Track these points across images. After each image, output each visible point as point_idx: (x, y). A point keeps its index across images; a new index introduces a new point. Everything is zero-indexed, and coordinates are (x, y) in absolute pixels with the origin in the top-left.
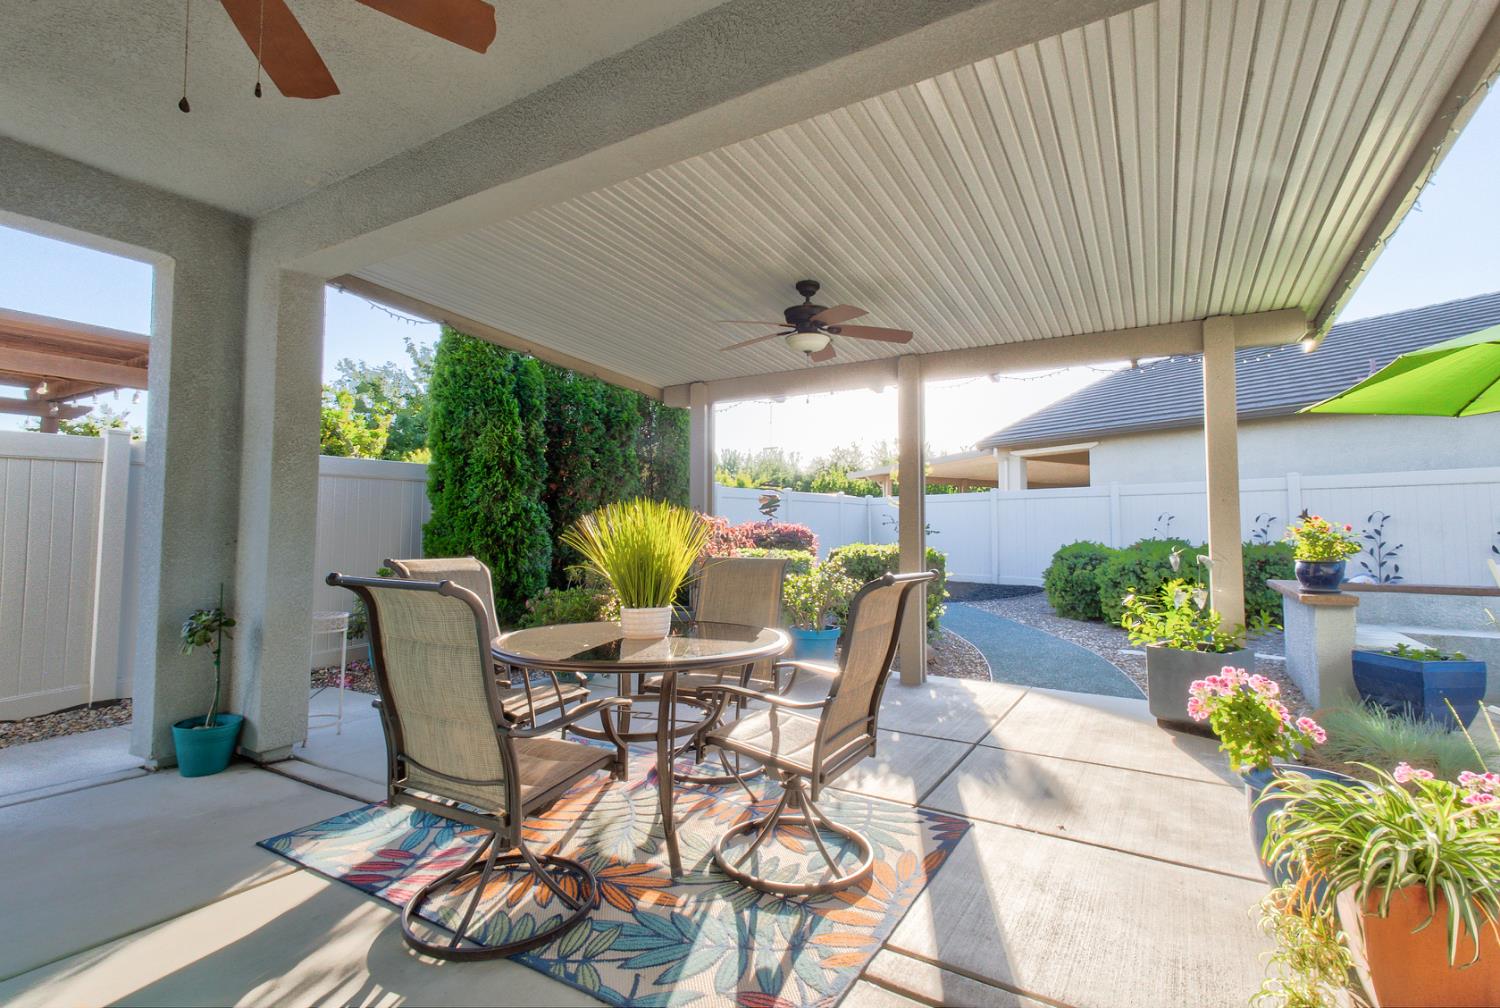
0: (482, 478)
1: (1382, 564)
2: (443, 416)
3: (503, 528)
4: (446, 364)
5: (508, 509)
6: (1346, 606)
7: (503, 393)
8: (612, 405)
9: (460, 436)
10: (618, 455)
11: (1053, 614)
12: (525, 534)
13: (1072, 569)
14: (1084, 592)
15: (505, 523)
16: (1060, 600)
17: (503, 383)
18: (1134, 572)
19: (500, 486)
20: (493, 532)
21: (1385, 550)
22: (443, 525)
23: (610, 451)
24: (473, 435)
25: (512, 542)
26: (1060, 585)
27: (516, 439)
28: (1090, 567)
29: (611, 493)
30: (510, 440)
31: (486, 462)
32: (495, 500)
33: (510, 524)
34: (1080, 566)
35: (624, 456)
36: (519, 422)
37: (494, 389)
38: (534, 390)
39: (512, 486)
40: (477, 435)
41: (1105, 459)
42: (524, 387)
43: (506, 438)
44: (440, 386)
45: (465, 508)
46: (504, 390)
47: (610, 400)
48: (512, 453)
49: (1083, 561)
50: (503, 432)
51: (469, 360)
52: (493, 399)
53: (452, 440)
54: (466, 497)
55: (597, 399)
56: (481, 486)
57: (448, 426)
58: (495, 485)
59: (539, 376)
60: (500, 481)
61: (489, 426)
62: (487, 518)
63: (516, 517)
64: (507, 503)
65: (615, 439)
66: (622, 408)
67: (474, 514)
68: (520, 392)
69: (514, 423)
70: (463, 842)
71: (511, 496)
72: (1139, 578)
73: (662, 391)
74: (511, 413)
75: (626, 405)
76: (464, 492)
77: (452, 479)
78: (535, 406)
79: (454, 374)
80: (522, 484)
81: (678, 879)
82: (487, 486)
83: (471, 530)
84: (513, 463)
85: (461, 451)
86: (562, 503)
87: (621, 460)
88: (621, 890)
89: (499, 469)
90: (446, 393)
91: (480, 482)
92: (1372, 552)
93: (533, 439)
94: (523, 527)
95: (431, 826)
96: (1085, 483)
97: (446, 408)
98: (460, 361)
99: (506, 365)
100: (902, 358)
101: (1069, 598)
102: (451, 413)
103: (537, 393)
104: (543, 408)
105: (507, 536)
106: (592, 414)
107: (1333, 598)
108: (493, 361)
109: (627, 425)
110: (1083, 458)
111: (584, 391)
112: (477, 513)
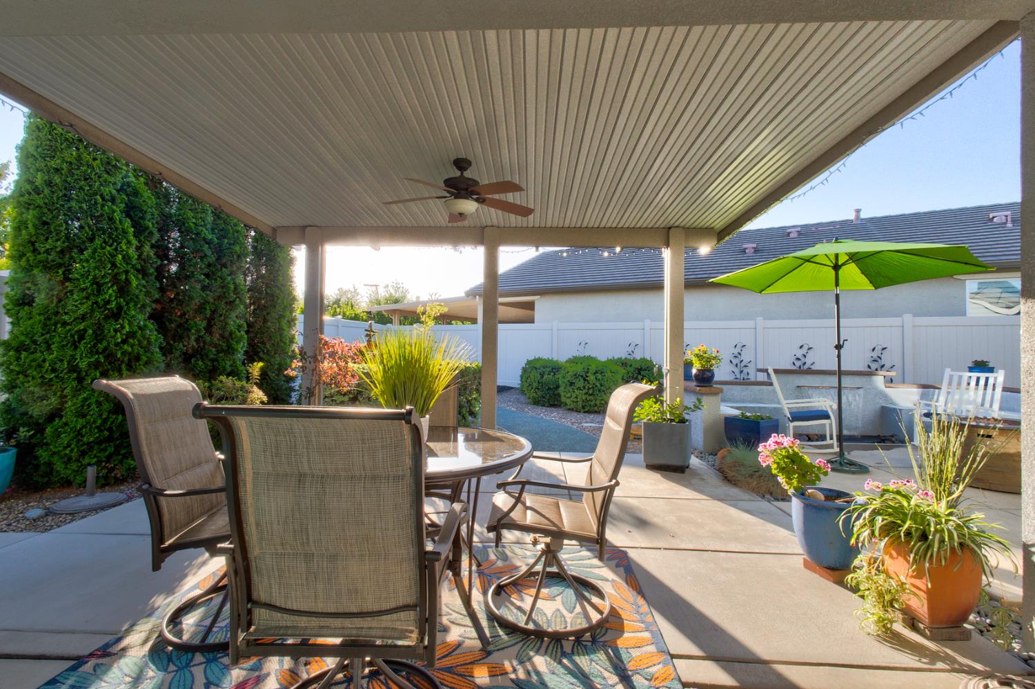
0: (89, 295)
1: (741, 372)
2: (34, 225)
3: (117, 345)
4: (38, 170)
5: (123, 327)
6: (715, 394)
7: (114, 211)
8: (225, 237)
9: (58, 249)
10: (228, 283)
11: (528, 404)
12: (141, 351)
13: (542, 375)
14: (549, 389)
15: (119, 340)
16: (534, 395)
17: (113, 200)
18: (582, 376)
19: (114, 303)
20: (105, 349)
21: (743, 364)
22: (35, 342)
23: (221, 278)
24: (76, 250)
25: (126, 359)
26: (535, 385)
27: (130, 258)
28: (552, 374)
29: (221, 315)
30: (123, 258)
31: (95, 277)
32: (107, 318)
33: (124, 342)
34: (547, 373)
35: (234, 283)
36: (135, 242)
37: (103, 206)
38: (146, 212)
39: (127, 304)
40: (81, 251)
41: (544, 307)
42: (135, 207)
43: (120, 256)
44: (30, 194)
45: (65, 324)
46: (115, 207)
47: (222, 233)
48: (127, 272)
49: (549, 370)
50: (116, 249)
51: (70, 171)
52: (102, 215)
53: (48, 252)
54: (66, 313)
55: (207, 229)
56: (90, 303)
57: (42, 238)
58: (108, 302)
59: (150, 198)
60: (113, 298)
61: (98, 242)
62: (97, 336)
63: (132, 335)
64: (121, 321)
65: (226, 267)
66: (235, 241)
67: (80, 331)
68: (131, 210)
69: (129, 242)
70: (244, 673)
71: (126, 313)
72: (585, 380)
73: (274, 230)
74: (125, 232)
75: (238, 238)
76: (64, 307)
77: (48, 294)
78: (147, 228)
79: (49, 184)
80: (136, 304)
81: (490, 648)
82: (96, 303)
83: (76, 348)
84: (128, 282)
85: (60, 265)
86: (171, 321)
87: (232, 287)
88: (450, 672)
89: (112, 286)
90: (40, 202)
91: (88, 298)
92: (737, 365)
93: (144, 260)
94: (140, 344)
95: (188, 665)
96: (531, 321)
97: (39, 219)
98: (57, 170)
99: (115, 184)
100: (487, 228)
101: (540, 393)
102: (45, 223)
103: (148, 216)
104: (155, 231)
105: (122, 353)
106: (203, 242)
107: (708, 389)
108: (99, 177)
109: (239, 256)
110: (530, 306)
111: (194, 220)
112: (85, 330)
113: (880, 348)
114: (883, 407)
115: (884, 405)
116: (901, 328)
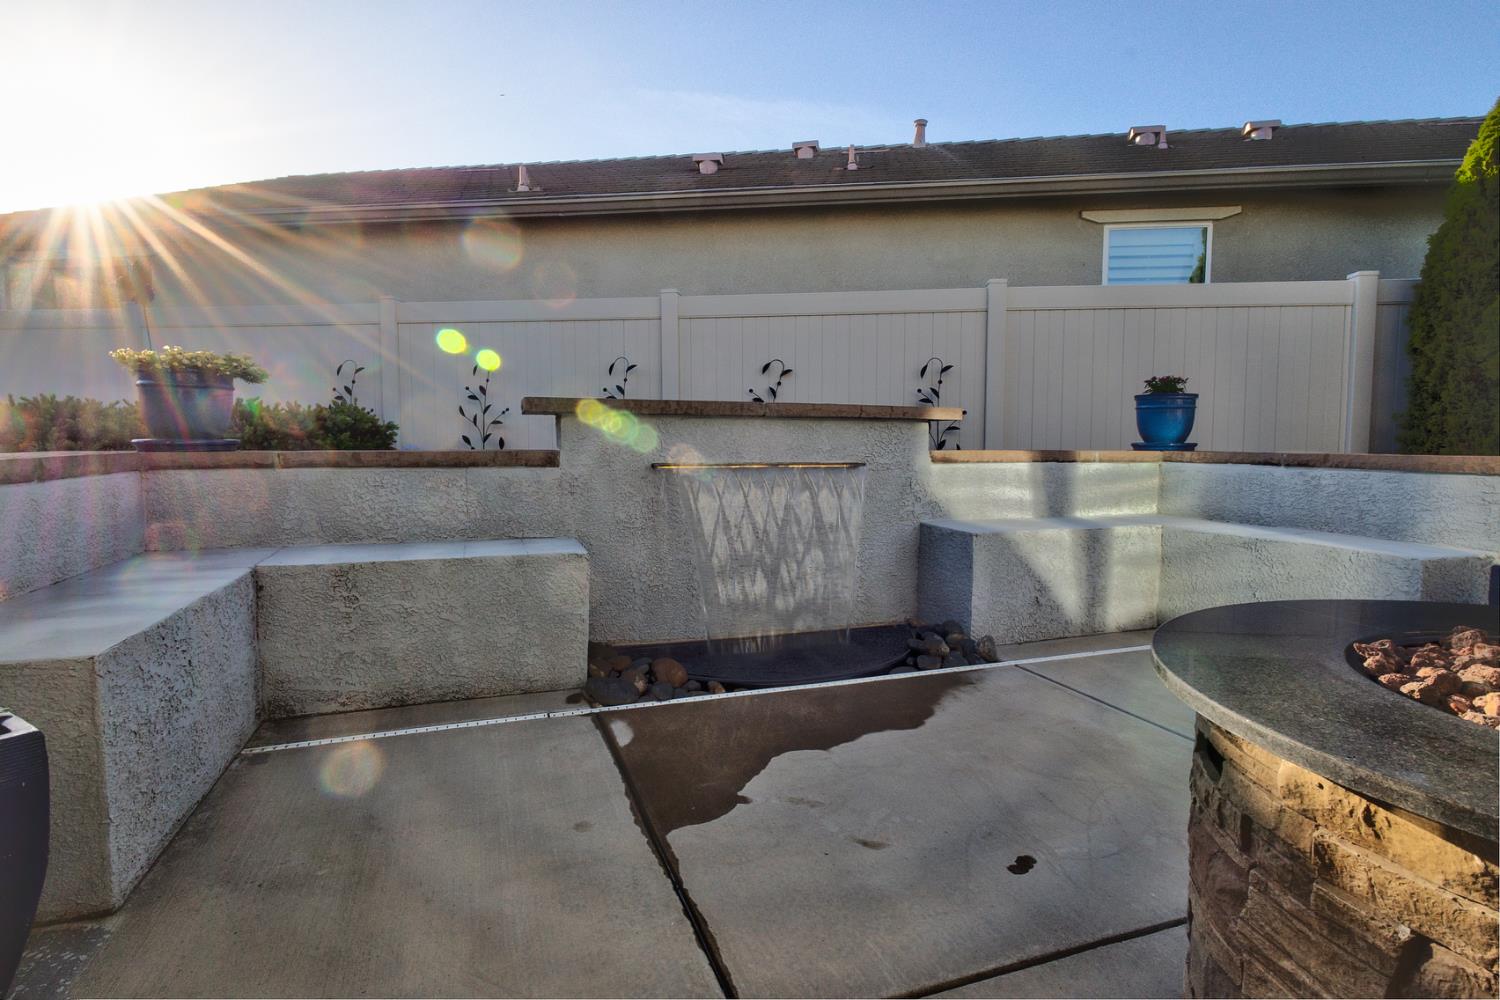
92: (475, 420)
113: (937, 366)
114: (922, 525)
115: (927, 520)
116: (980, 316)
